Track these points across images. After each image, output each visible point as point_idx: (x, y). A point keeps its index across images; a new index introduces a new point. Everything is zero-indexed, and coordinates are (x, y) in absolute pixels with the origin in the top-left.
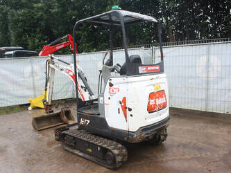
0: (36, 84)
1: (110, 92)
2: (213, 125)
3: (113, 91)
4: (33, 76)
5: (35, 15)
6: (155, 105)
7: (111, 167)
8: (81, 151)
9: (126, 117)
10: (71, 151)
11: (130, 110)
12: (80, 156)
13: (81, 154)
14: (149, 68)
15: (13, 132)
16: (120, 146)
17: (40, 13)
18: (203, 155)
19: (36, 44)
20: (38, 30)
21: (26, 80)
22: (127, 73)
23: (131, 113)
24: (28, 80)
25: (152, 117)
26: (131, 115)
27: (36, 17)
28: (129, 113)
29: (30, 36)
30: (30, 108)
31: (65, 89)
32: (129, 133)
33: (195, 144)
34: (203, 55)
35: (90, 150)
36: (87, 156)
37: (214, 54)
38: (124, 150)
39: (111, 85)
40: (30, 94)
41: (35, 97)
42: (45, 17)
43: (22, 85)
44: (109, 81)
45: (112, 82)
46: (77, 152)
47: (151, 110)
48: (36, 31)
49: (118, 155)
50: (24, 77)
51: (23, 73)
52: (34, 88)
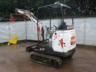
0: (11, 33)
1: (55, 37)
2: (88, 50)
3: (56, 36)
4: (9, 30)
5: (6, 4)
6: (73, 42)
7: (57, 67)
8: (40, 62)
9: (62, 47)
10: (36, 61)
11: (64, 44)
12: (41, 64)
13: (41, 63)
14: (70, 27)
15: (5, 54)
16: (59, 58)
17: (8, 3)
18: (89, 61)
19: (6, 16)
20: (7, 10)
21: (6, 32)
22: (63, 29)
23: (65, 45)
24: (7, 32)
25: (72, 47)
26: (65, 46)
27: (6, 5)
28: (64, 45)
29: (3, 13)
30: (8, 44)
31: (23, 36)
32: (63, 53)
33: (84, 57)
34: (83, 22)
35: (45, 61)
36: (44, 63)
37: (87, 22)
38: (61, 60)
39: (56, 34)
40: (8, 38)
41: (10, 39)
42: (11, 4)
43: (4, 34)
44: (55, 32)
45: (56, 33)
46: (39, 62)
47: (72, 44)
48: (6, 11)
49: (59, 62)
50: (5, 31)
51: (5, 29)
52: (10, 35)
